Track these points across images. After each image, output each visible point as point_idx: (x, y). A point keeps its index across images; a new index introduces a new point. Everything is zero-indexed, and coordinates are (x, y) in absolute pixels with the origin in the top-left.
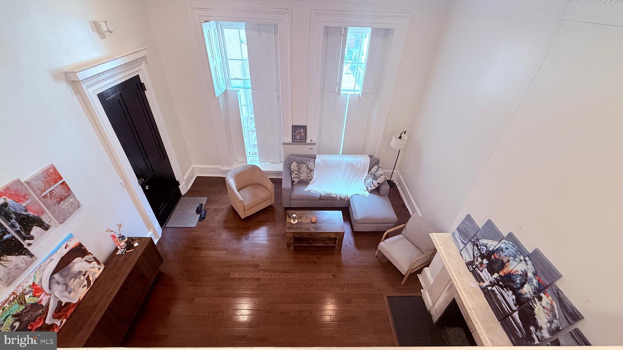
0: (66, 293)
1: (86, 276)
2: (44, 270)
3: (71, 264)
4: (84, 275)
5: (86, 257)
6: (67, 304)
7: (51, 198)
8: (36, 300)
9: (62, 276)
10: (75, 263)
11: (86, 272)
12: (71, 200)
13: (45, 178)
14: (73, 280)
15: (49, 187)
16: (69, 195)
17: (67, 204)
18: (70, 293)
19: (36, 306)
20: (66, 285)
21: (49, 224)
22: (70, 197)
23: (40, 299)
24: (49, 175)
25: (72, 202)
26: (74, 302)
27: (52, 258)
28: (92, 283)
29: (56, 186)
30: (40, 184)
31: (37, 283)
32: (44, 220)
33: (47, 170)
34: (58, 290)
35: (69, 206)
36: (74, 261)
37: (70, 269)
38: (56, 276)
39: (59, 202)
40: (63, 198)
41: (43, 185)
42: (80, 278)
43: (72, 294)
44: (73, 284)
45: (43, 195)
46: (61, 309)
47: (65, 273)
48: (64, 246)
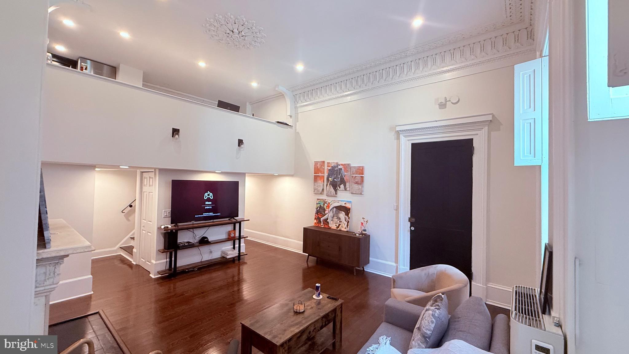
0: (331, 219)
1: (340, 223)
2: (334, 203)
3: (340, 212)
4: (340, 222)
5: (346, 216)
6: (328, 222)
7: (354, 179)
8: (325, 208)
9: (336, 212)
10: (342, 213)
11: (341, 222)
12: (360, 187)
13: (357, 169)
14: (336, 218)
15: (356, 174)
16: (361, 184)
17: (358, 187)
18: (332, 221)
19: (325, 210)
20: (333, 217)
21: (347, 188)
22: (361, 185)
23: (327, 210)
24: (359, 169)
25: (360, 188)
26: (330, 226)
27: (339, 202)
28: (338, 229)
29: (359, 175)
30: (354, 170)
31: (330, 204)
32: (347, 185)
33: (361, 167)
34: (331, 214)
35: (358, 189)
36: (343, 212)
37: (339, 213)
38: (335, 209)
39: (355, 184)
40: (358, 183)
41: (355, 171)
42: (338, 221)
43: (332, 222)
44: (335, 219)
45: (352, 175)
46: (326, 221)
47: (337, 212)
48: (345, 202)
